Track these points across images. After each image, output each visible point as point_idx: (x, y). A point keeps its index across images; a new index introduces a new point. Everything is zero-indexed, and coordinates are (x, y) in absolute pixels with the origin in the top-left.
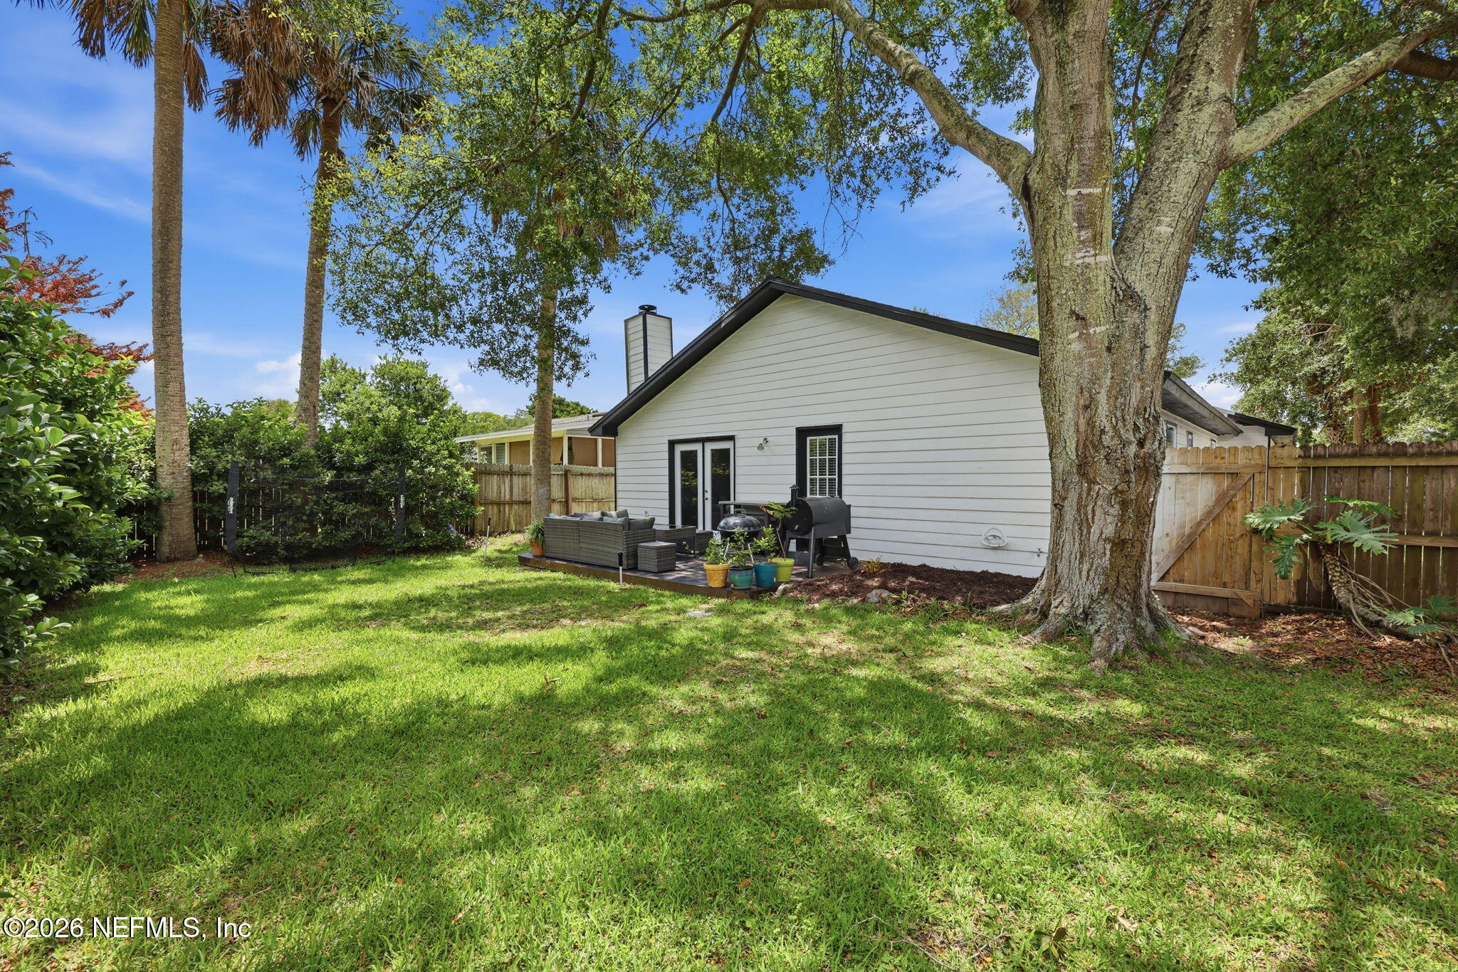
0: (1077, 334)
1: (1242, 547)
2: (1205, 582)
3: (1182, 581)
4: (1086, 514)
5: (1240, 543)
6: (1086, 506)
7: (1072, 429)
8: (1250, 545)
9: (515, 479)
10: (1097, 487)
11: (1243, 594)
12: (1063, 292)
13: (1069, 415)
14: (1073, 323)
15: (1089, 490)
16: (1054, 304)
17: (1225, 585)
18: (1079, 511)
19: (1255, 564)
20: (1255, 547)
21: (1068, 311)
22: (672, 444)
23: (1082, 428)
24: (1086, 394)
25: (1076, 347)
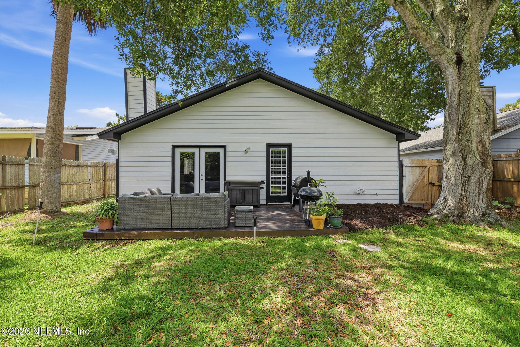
0: (477, 116)
1: (426, 188)
2: (418, 200)
3: (413, 200)
4: (482, 179)
5: (426, 187)
6: (482, 176)
7: (476, 149)
8: (428, 188)
9: (8, 168)
10: (488, 170)
11: (428, 202)
12: (475, 100)
13: (475, 145)
14: (476, 112)
15: (485, 170)
16: (471, 104)
17: (422, 200)
18: (479, 178)
19: (430, 194)
20: (430, 188)
21: (476, 108)
22: (174, 147)
23: (480, 148)
24: (480, 138)
25: (477, 120)
